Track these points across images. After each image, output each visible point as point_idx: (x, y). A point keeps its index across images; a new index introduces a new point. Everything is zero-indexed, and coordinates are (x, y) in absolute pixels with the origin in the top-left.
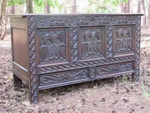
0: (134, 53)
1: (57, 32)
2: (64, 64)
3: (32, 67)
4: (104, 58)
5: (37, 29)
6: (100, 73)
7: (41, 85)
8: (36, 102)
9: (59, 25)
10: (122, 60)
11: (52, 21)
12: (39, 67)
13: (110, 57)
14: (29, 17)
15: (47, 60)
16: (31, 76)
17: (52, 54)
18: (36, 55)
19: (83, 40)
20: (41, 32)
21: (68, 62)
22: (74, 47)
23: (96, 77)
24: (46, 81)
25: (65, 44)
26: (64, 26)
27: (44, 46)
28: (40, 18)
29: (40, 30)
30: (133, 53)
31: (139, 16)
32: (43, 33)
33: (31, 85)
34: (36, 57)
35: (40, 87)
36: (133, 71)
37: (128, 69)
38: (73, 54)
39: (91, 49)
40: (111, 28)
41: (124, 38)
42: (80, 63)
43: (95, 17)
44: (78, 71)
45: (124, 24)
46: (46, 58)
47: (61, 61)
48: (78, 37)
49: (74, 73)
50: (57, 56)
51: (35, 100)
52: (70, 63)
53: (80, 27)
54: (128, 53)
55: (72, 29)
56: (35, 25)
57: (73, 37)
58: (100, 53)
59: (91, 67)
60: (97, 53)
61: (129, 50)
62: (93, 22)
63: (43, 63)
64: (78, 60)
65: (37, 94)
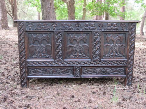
0: (127, 58)
1: (44, 35)
2: (50, 61)
3: (22, 60)
4: (90, 60)
5: (27, 32)
6: (86, 73)
7: (30, 75)
8: (26, 87)
9: (45, 29)
10: (112, 64)
11: (38, 26)
12: (28, 61)
13: (97, 60)
14: (19, 22)
15: (34, 56)
16: (22, 67)
18: (25, 51)
20: (30, 34)
21: (53, 60)
22: (59, 48)
23: (82, 76)
24: (34, 73)
27: (32, 45)
28: (28, 23)
29: (29, 33)
30: (125, 58)
31: (133, 24)
32: (32, 35)
33: (21, 74)
34: (25, 53)
35: (28, 76)
36: (125, 75)
37: (119, 73)
38: (58, 53)
39: (76, 51)
40: (99, 34)
42: (65, 62)
43: (81, 24)
44: (64, 69)
45: (114, 31)
47: (47, 58)
48: (63, 40)
49: (60, 69)
51: (25, 86)
52: (56, 61)
53: (65, 31)
54: (118, 58)
55: (57, 33)
56: (24, 28)
57: (58, 39)
59: (76, 67)
60: (82, 55)
62: (78, 28)
63: (32, 58)
64: (63, 59)
65: (26, 81)
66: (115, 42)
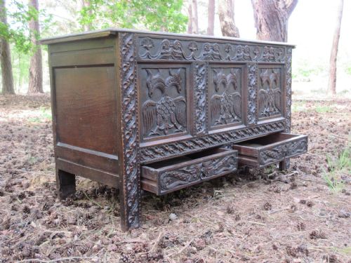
0: (284, 116)
1: (173, 72)
2: (184, 140)
3: (129, 148)
4: (244, 126)
5: (139, 63)
8: (137, 226)
9: (176, 57)
11: (164, 48)
12: (142, 148)
13: (253, 125)
14: (124, 35)
15: (155, 132)
16: (128, 167)
17: (163, 118)
18: (137, 121)
19: (214, 91)
20: (144, 71)
21: (189, 136)
22: (200, 105)
25: (186, 97)
26: (184, 60)
27: (149, 101)
28: (142, 39)
29: (143, 66)
30: (282, 116)
31: (289, 50)
32: (148, 74)
33: (126, 189)
34: (137, 125)
38: (198, 118)
39: (225, 109)
40: (254, 68)
41: (270, 88)
42: (210, 136)
43: (232, 46)
45: (271, 62)
46: (154, 127)
47: (179, 133)
48: (207, 84)
50: (173, 123)
51: (134, 222)
52: (194, 138)
53: (210, 63)
54: (275, 118)
55: (197, 67)
56: (134, 53)
57: (199, 84)
58: (238, 116)
59: (226, 145)
60: (233, 117)
61: (277, 111)
62: (228, 55)
63: (148, 138)
64: (207, 130)
65: (138, 207)
66: (271, 85)
